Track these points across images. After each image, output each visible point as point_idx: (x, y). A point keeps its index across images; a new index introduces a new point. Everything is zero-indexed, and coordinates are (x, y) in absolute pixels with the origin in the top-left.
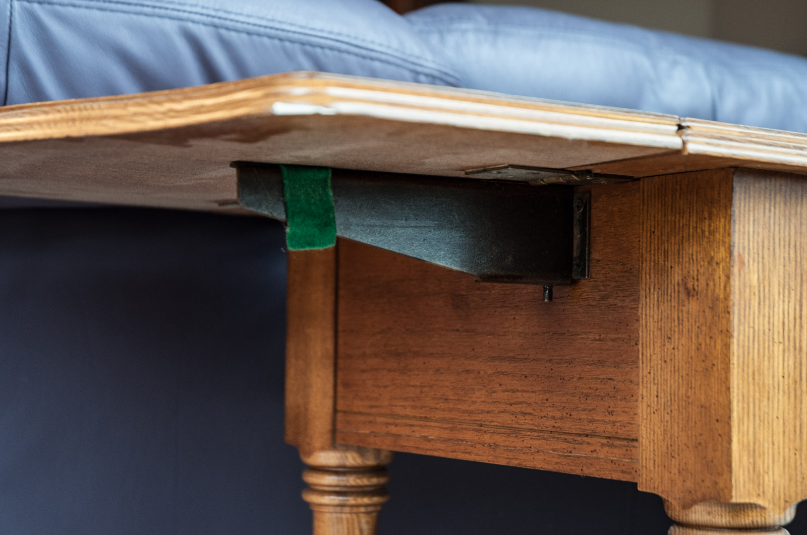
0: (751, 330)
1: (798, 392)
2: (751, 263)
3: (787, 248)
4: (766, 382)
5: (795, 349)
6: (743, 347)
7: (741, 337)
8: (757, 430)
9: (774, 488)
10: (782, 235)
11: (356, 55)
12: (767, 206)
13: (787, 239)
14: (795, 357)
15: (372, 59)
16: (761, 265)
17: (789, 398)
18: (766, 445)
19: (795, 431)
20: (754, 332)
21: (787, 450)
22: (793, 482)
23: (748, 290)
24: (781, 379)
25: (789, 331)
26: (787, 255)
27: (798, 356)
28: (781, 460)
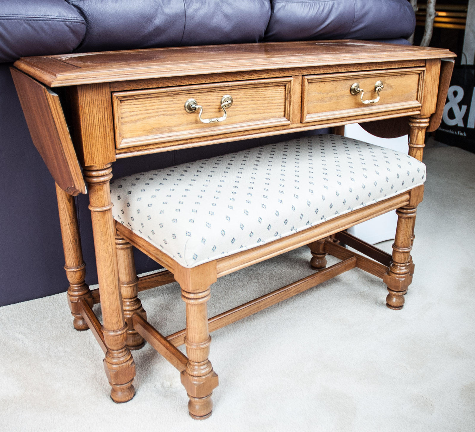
0: (87, 124)
1: (106, 137)
2: (85, 107)
3: (98, 101)
4: (94, 136)
5: (103, 126)
6: (85, 128)
7: (84, 126)
8: (92, 148)
9: (99, 161)
10: (96, 98)
11: (42, 20)
12: (90, 92)
13: (98, 99)
14: (104, 128)
15: (48, 21)
16: (89, 107)
17: (102, 139)
18: (95, 151)
19: (105, 147)
20: (88, 124)
21: (103, 151)
22: (106, 159)
23: (85, 114)
24: (99, 135)
25: (101, 122)
26: (98, 103)
27: (105, 128)
28: (101, 154)
